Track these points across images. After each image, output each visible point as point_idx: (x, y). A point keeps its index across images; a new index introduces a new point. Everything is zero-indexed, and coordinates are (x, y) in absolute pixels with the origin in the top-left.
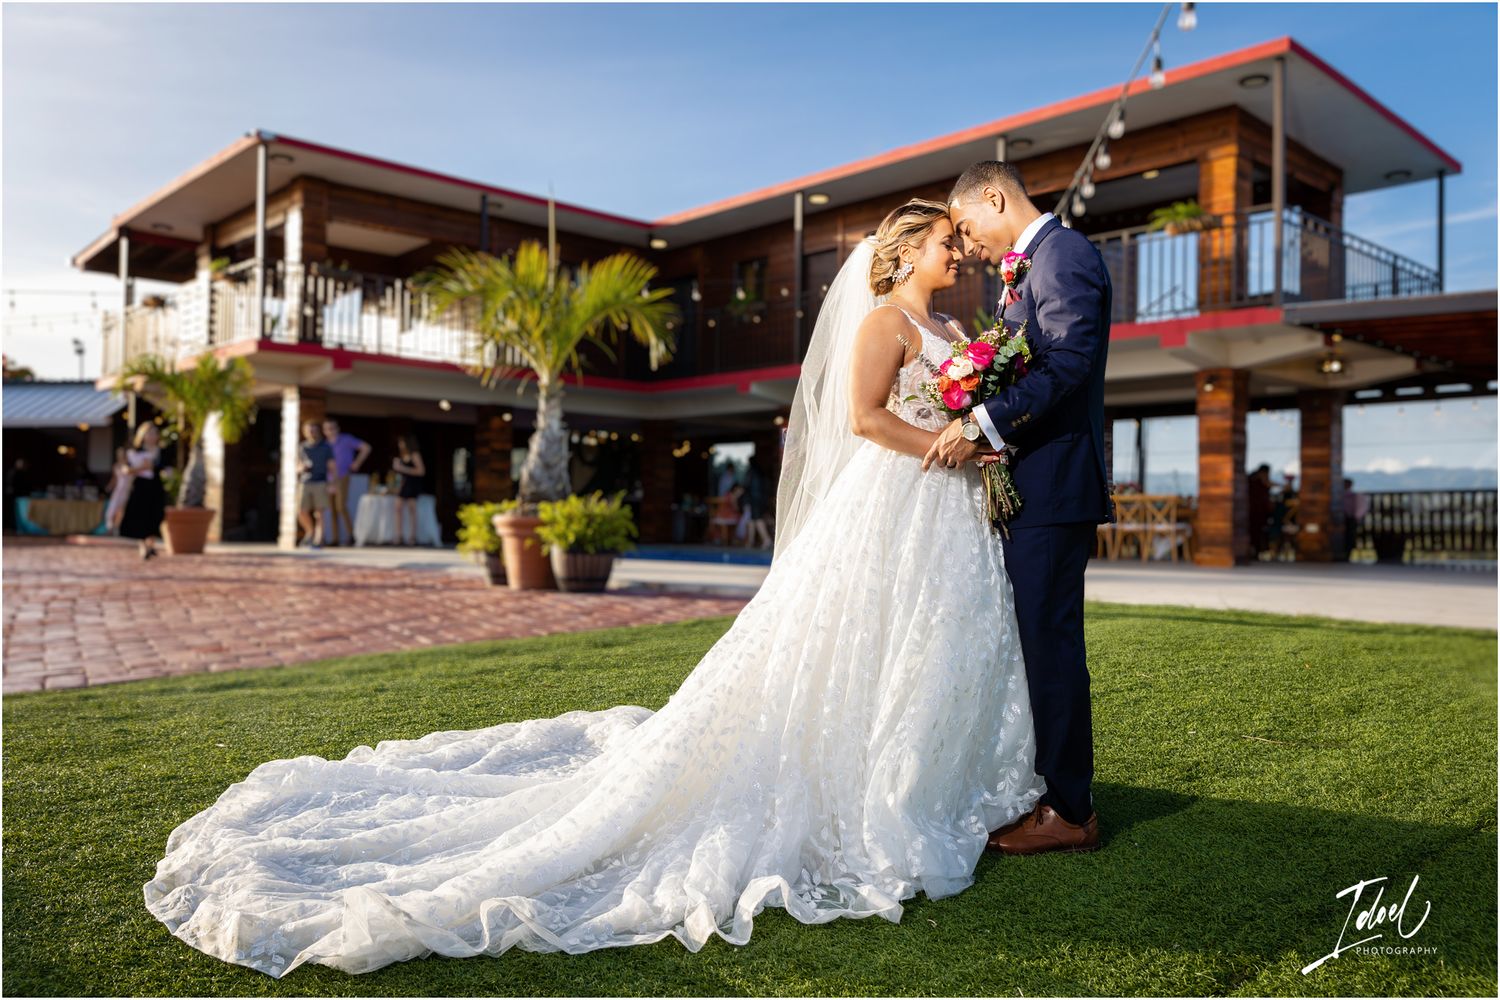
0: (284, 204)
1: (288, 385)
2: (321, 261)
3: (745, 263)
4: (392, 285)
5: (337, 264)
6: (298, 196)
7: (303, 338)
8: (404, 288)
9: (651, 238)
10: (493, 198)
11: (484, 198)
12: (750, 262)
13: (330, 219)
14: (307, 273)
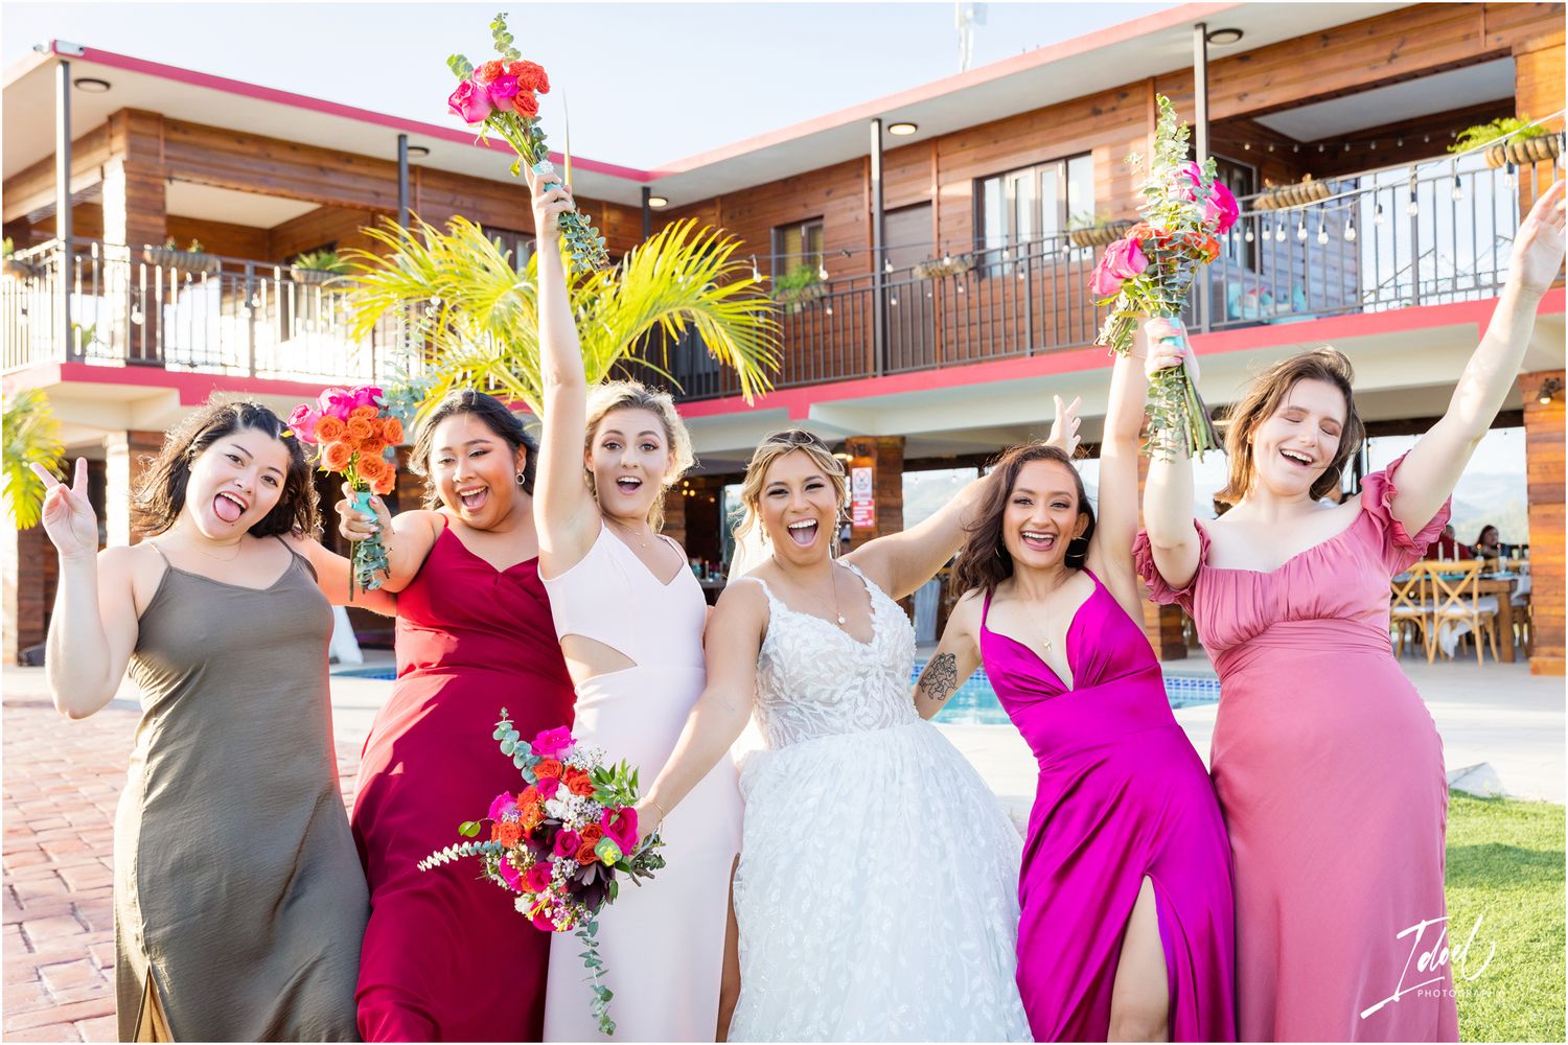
0: (99, 155)
1: (115, 431)
2: (158, 241)
3: (783, 228)
4: (269, 273)
5: (182, 245)
6: (119, 142)
7: (134, 361)
8: (287, 276)
9: (647, 193)
10: (414, 139)
11: (401, 138)
12: (797, 224)
13: (171, 179)
14: (136, 259)
